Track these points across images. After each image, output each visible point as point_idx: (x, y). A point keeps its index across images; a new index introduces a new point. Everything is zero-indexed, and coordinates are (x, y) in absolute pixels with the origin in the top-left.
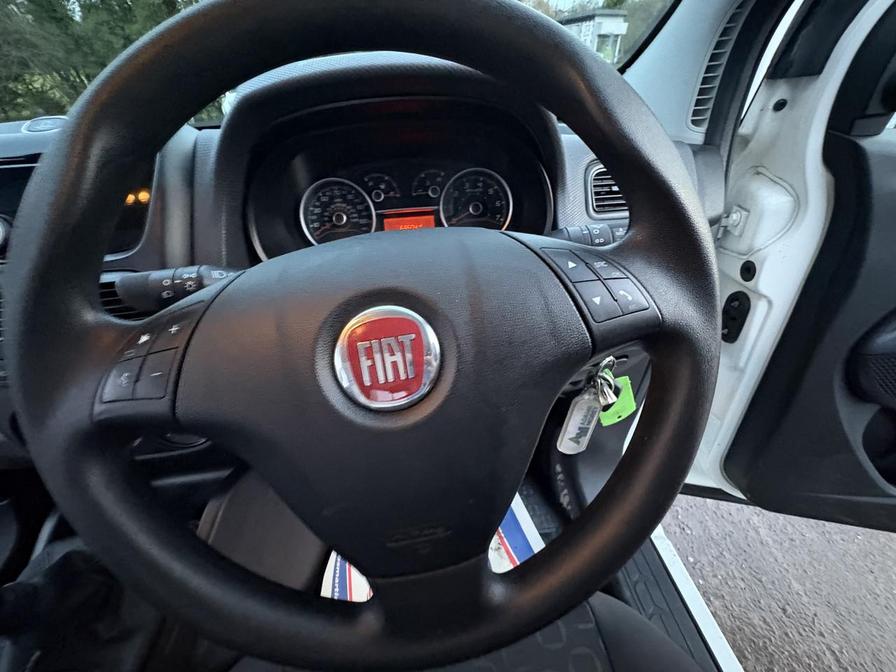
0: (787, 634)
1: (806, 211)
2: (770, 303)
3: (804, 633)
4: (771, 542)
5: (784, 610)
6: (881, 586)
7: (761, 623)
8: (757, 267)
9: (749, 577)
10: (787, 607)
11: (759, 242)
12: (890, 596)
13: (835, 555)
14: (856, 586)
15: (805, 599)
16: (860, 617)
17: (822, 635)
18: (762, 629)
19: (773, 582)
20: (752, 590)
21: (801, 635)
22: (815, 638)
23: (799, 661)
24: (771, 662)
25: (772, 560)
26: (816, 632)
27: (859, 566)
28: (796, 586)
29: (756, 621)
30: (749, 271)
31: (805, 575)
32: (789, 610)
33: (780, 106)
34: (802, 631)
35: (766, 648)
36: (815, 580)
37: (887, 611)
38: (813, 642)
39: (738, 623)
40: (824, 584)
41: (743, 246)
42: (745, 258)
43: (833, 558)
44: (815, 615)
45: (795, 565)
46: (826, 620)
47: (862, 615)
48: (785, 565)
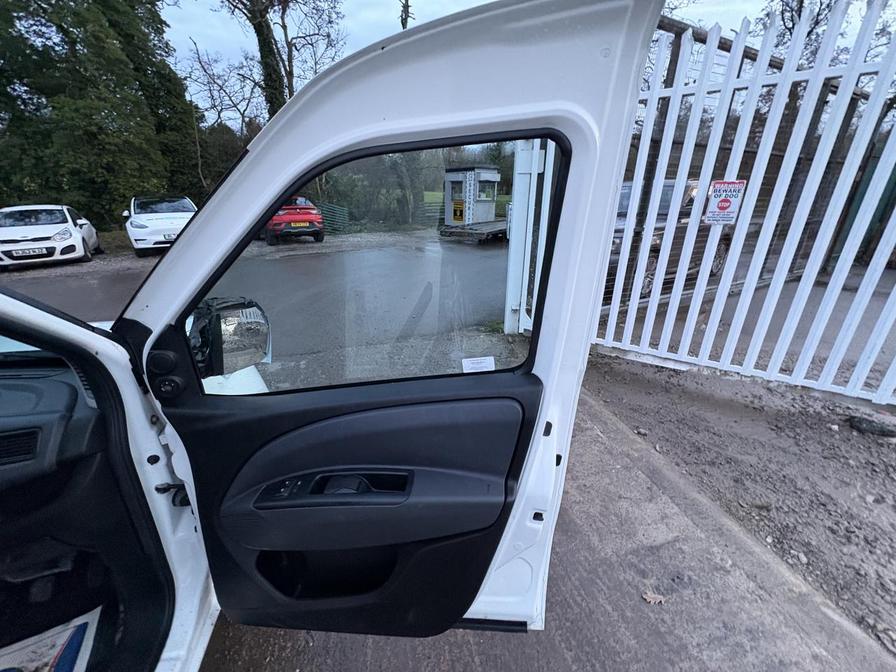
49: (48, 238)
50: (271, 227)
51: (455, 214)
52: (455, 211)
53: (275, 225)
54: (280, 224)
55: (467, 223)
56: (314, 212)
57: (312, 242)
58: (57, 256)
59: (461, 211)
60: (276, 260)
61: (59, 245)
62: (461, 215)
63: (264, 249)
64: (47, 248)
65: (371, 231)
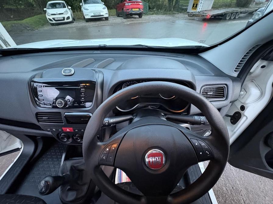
0: (232, 194)
1: (263, 97)
2: (247, 118)
3: (237, 194)
4: (233, 170)
5: (233, 188)
6: (262, 186)
7: (226, 190)
8: (245, 108)
9: (225, 178)
10: (234, 187)
11: (247, 102)
12: (264, 189)
13: (251, 176)
14: (255, 185)
15: (239, 186)
16: (254, 193)
17: (242, 195)
18: (225, 191)
19: (231, 180)
20: (225, 181)
21: (236, 194)
22: (239, 196)
23: (234, 201)
24: (226, 200)
25: (232, 174)
26: (240, 195)
27: (257, 180)
28: (238, 182)
29: (224, 189)
30: (243, 108)
31: (241, 180)
32: (234, 188)
33: (263, 67)
34: (236, 193)
35: (226, 196)
36: (244, 181)
37: (262, 192)
38: (239, 197)
39: (219, 189)
40: (246, 183)
41: (243, 101)
42: (242, 104)
43: (250, 176)
44: (241, 190)
45: (239, 176)
46: (244, 192)
47: (255, 193)
48: (236, 176)
49: (62, 14)
50: (125, 11)
51: (193, 6)
52: (194, 4)
53: (127, 10)
54: (129, 9)
55: (198, 10)
56: (141, 4)
57: (138, 18)
58: (66, 21)
59: (197, 5)
60: (128, 24)
61: (66, 16)
62: (196, 7)
63: (123, 20)
64: (63, 17)
65: (157, 14)
